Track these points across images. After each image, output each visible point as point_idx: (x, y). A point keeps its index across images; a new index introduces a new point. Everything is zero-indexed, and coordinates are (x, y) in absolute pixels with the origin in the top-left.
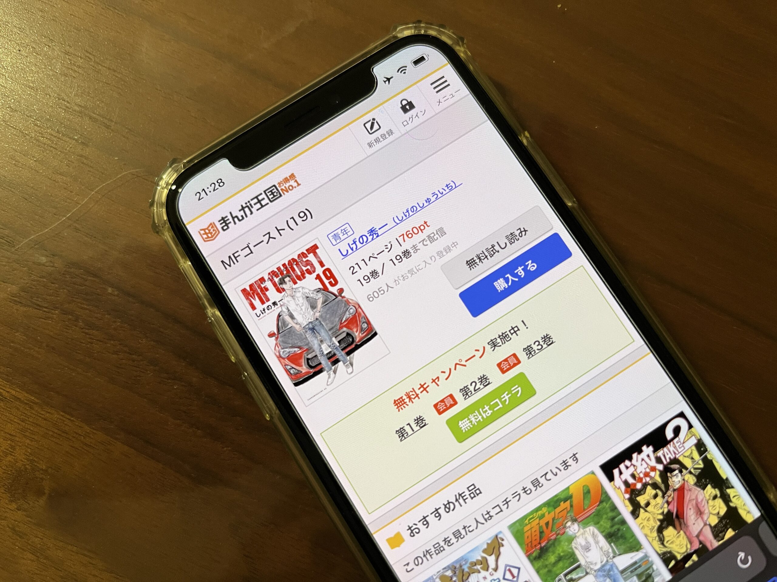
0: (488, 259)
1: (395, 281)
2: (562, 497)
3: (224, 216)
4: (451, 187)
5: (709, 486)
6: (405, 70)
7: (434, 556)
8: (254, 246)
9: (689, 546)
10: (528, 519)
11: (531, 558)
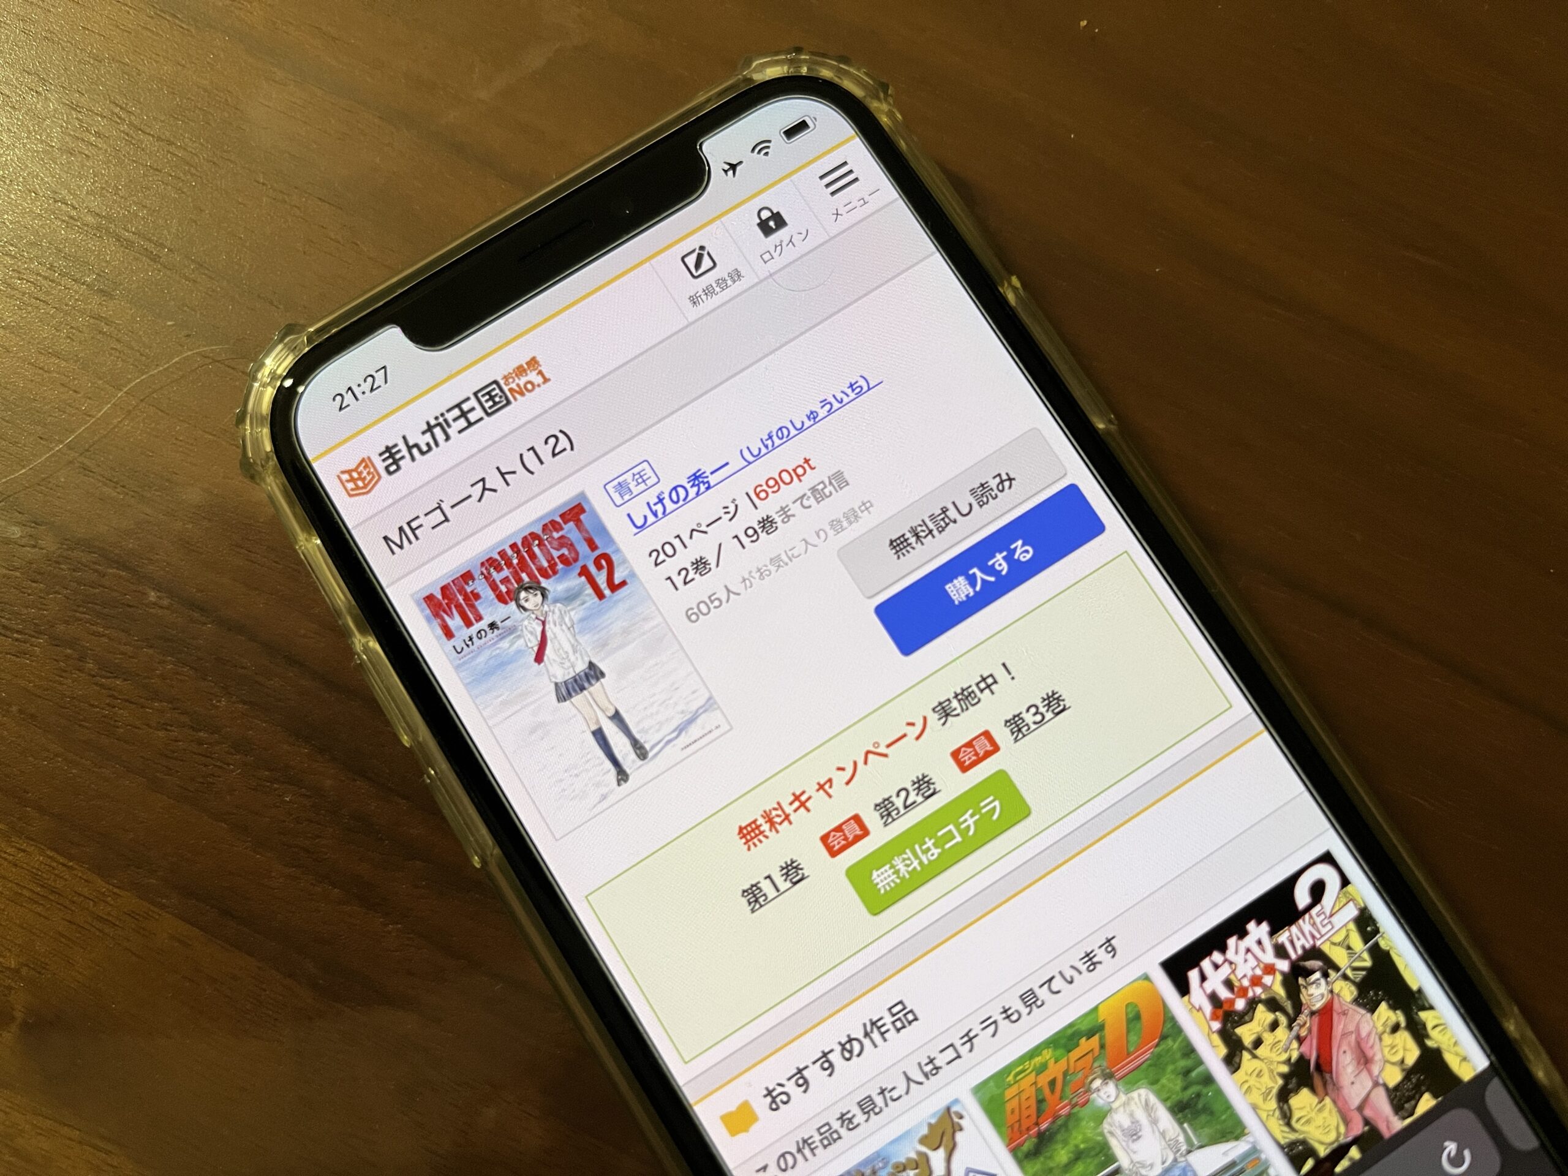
0: (933, 537)
1: (744, 580)
2: (1084, 1027)
3: (390, 445)
4: (859, 389)
5: (1383, 1006)
6: (768, 147)
7: (820, 1151)
8: (453, 507)
9: (1342, 1129)
10: (1013, 1073)
11: (1020, 1154)
